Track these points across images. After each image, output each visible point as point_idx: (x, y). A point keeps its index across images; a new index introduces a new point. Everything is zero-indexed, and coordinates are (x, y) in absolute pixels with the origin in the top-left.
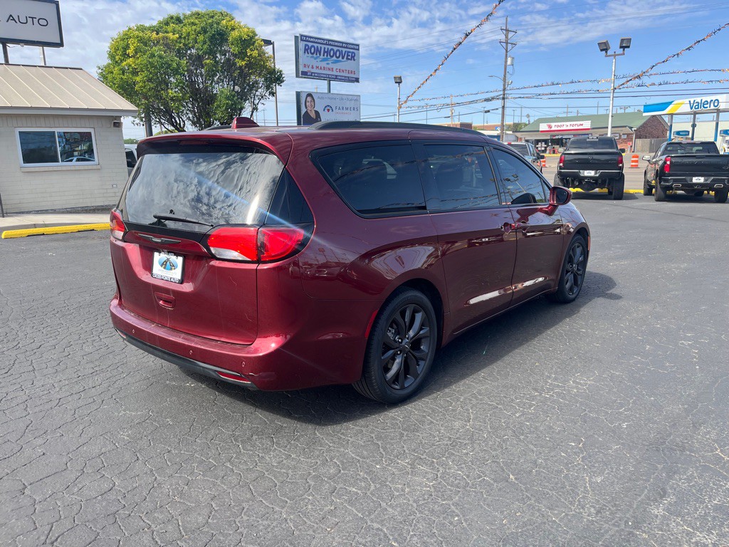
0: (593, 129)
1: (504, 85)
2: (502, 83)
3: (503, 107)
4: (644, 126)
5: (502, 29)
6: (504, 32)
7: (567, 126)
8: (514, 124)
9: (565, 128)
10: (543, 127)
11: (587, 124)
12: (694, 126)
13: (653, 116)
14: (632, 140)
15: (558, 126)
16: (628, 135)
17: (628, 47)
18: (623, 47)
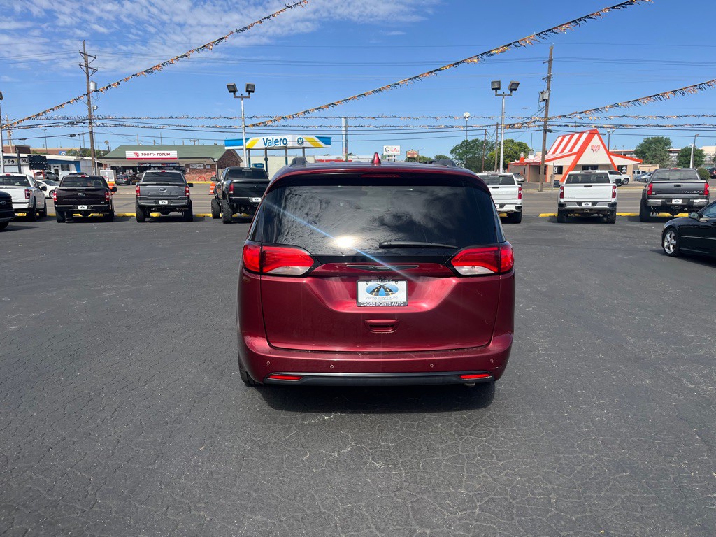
0: (180, 158)
1: (90, 110)
2: (87, 107)
3: (91, 132)
4: (222, 158)
5: (80, 53)
6: (83, 55)
7: (154, 154)
8: (81, 149)
9: (152, 156)
10: (130, 154)
11: (174, 154)
12: (266, 159)
13: (228, 150)
14: (215, 171)
15: (145, 154)
16: (211, 165)
17: (253, 92)
18: (249, 92)
